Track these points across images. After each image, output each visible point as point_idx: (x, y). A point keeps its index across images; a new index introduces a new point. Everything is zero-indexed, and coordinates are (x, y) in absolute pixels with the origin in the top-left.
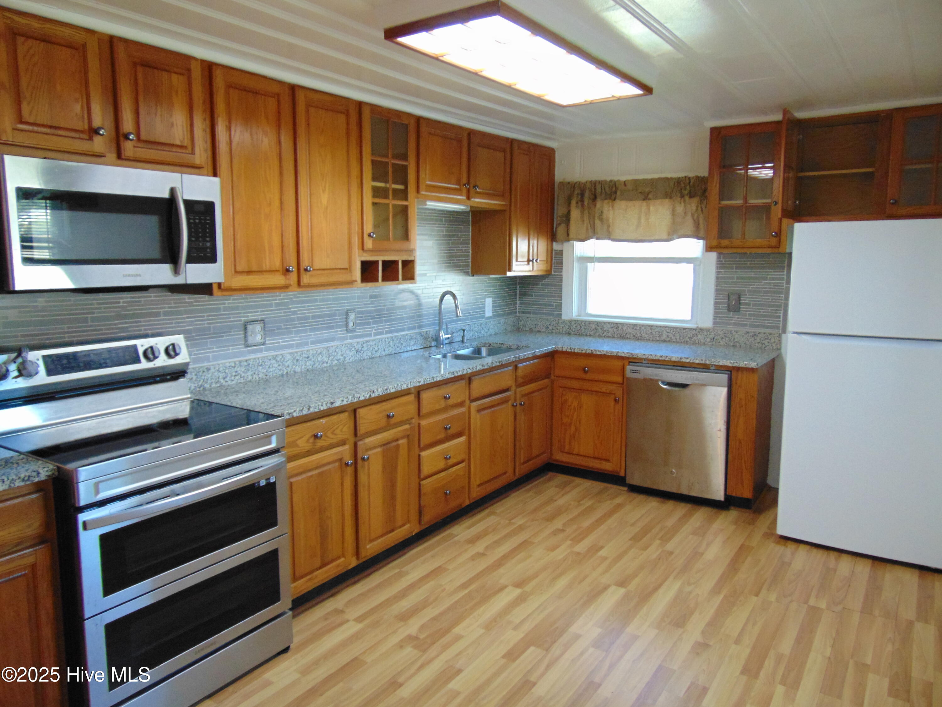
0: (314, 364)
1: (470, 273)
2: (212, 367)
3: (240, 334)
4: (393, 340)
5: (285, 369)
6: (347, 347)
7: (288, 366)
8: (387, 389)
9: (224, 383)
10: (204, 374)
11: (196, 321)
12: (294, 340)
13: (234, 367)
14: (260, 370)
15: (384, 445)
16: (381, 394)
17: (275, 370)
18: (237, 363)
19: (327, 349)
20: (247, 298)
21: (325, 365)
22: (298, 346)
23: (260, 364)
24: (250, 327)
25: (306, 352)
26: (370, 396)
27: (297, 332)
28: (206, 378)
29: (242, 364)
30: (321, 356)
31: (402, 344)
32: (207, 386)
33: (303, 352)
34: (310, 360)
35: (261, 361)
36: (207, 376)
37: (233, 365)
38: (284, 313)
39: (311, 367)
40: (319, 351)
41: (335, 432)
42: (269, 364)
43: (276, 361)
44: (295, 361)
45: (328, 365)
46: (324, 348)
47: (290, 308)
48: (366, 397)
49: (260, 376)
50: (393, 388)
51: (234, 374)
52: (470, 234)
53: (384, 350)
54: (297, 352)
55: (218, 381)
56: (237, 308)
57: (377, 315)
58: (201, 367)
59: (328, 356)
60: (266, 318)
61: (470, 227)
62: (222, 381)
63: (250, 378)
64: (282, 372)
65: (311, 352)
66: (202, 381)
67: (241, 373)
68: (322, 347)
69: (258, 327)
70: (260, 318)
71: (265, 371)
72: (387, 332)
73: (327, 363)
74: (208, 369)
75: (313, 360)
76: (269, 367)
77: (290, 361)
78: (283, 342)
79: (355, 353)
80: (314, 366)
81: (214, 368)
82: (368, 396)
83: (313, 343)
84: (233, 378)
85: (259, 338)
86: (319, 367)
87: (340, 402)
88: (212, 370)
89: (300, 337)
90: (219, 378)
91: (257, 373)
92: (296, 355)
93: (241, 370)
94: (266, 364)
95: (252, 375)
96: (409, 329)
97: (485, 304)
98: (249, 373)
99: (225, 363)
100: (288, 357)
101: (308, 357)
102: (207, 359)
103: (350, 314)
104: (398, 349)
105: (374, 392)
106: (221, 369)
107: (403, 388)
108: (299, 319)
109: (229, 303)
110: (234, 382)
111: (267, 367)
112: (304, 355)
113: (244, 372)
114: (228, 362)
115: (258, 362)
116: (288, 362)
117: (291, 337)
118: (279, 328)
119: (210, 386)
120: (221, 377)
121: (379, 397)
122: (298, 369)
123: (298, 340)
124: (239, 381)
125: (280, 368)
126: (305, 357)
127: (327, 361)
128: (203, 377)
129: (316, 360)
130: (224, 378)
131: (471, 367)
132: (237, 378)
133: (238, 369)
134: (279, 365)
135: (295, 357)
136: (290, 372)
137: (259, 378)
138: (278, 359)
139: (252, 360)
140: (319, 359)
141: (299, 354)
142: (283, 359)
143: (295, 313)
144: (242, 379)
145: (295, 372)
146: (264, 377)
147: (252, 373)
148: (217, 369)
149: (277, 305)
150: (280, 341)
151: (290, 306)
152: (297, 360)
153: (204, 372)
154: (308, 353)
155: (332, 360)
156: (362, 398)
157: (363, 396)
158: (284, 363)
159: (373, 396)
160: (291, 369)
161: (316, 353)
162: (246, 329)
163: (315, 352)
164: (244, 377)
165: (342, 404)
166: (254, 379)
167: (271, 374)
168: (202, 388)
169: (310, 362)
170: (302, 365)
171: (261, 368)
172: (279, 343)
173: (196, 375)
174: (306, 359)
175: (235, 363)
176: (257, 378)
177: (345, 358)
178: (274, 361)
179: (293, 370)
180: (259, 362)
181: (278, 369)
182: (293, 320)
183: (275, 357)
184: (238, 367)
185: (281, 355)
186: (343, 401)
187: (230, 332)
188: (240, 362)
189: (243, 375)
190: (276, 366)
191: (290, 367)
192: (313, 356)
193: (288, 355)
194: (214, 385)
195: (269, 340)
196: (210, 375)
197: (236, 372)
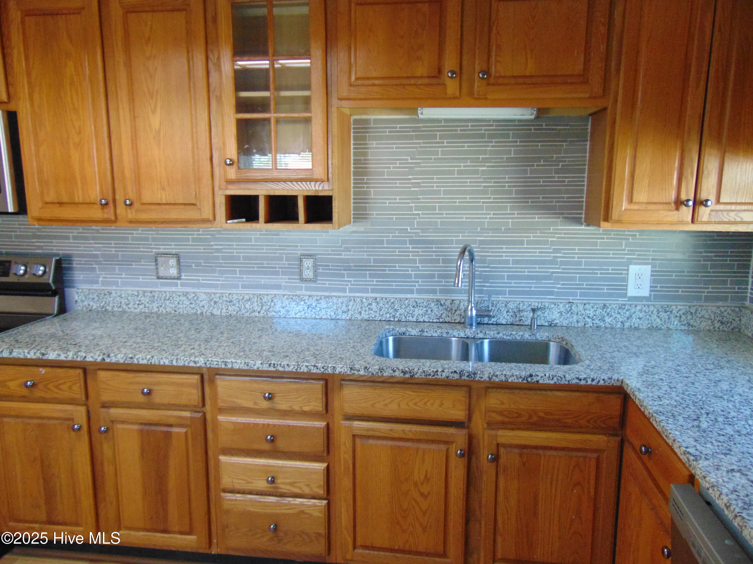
0: (240, 310)
1: (583, 220)
2: (113, 292)
3: (152, 265)
4: (378, 303)
5: (198, 309)
6: (292, 299)
7: (203, 307)
8: (132, 358)
9: (127, 309)
10: (106, 296)
11: (103, 247)
12: (219, 280)
13: (138, 296)
14: (168, 304)
15: (145, 424)
16: (122, 361)
17: (186, 307)
18: (141, 292)
19: (260, 296)
20: (158, 230)
21: (257, 314)
22: (223, 286)
23: (167, 298)
24: (160, 259)
25: (227, 295)
26: (104, 359)
27: (222, 272)
28: (107, 301)
29: (146, 294)
30: (249, 303)
31: (396, 310)
32: (109, 308)
33: (224, 295)
34: (234, 305)
35: (168, 296)
36: (109, 299)
37: (136, 294)
38: (204, 249)
39: (235, 313)
40: (247, 297)
41: (61, 387)
42: (178, 300)
43: (188, 298)
44: (212, 303)
45: (261, 315)
46: (255, 294)
47: (212, 245)
48: (97, 359)
49: (167, 310)
50: (143, 359)
51: (137, 302)
52: (588, 155)
53: (360, 313)
54: (215, 294)
55: (120, 306)
56: (147, 239)
57: (354, 266)
58: (103, 290)
59: (260, 305)
60: (181, 252)
61: (588, 143)
62: (125, 307)
63: (155, 310)
64: (195, 311)
65: (235, 296)
66: (104, 303)
67: (146, 303)
68: (252, 294)
69: (172, 260)
70: (174, 251)
71: (174, 306)
72: (373, 291)
73: (259, 312)
74: (110, 293)
75: (237, 305)
76: (179, 303)
77: (205, 302)
78: (203, 280)
79: (306, 308)
80: (239, 313)
81: (116, 293)
82: (99, 359)
83: (244, 287)
84: (136, 306)
85: (173, 272)
86: (248, 314)
87: (55, 355)
88: (114, 295)
89: (226, 277)
90: (121, 303)
91: (163, 306)
92: (213, 296)
93: (145, 300)
94: (174, 299)
95: (157, 307)
96: (419, 291)
97: (628, 274)
98: (155, 305)
99: (127, 290)
100: (203, 297)
101: (231, 301)
102: (116, 284)
103: (304, 260)
104: (388, 315)
105: (109, 356)
106: (123, 295)
107: (162, 363)
108: (224, 258)
109: (137, 234)
110: (137, 310)
111: (176, 302)
112: (225, 299)
113: (148, 303)
114: (130, 290)
115: (164, 295)
116: (203, 302)
117: (213, 277)
118: (198, 265)
119: (112, 309)
120: (123, 303)
121: (117, 364)
122: (216, 312)
123: (223, 281)
124: (143, 311)
125: (192, 306)
126: (226, 301)
127: (259, 310)
128: (105, 300)
129: (243, 307)
130: (127, 305)
131: (319, 365)
132: (142, 306)
133: (142, 299)
134: (191, 303)
135: (213, 299)
136: (206, 313)
137: (167, 312)
138: (190, 297)
139: (157, 293)
140: (247, 306)
141: (218, 295)
142: (196, 298)
143: (218, 251)
144: (146, 309)
145: (212, 314)
146: (173, 312)
147: (158, 305)
148: (119, 294)
149: (194, 240)
150: (200, 278)
151: (212, 243)
152: (215, 303)
153: (105, 295)
154: (230, 296)
155: (267, 310)
156: (89, 359)
157: (92, 357)
158: (197, 302)
159: (108, 360)
160: (207, 311)
161: (243, 299)
162: (156, 260)
163: (241, 297)
164: (148, 307)
165: (57, 359)
166: (160, 312)
167: (181, 310)
168: (104, 309)
169: (233, 307)
170: (222, 309)
171: (168, 302)
172: (199, 280)
173: (98, 296)
174: (228, 303)
175: (138, 293)
176: (164, 312)
177: (288, 311)
178: (184, 298)
179: (209, 311)
180: (166, 296)
181: (190, 307)
182: (217, 258)
183: (186, 294)
184: (141, 297)
185: (194, 293)
186: (59, 355)
187: (141, 262)
188: (144, 292)
189: (147, 305)
190: (188, 303)
191: (206, 308)
192: (239, 302)
193: (203, 294)
194: (116, 309)
195: (185, 276)
196: (111, 299)
197: (140, 301)
